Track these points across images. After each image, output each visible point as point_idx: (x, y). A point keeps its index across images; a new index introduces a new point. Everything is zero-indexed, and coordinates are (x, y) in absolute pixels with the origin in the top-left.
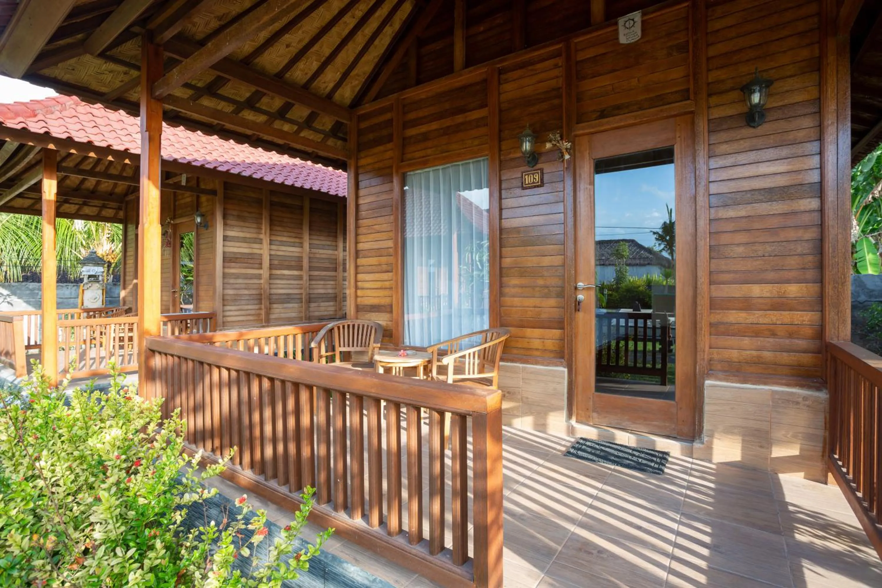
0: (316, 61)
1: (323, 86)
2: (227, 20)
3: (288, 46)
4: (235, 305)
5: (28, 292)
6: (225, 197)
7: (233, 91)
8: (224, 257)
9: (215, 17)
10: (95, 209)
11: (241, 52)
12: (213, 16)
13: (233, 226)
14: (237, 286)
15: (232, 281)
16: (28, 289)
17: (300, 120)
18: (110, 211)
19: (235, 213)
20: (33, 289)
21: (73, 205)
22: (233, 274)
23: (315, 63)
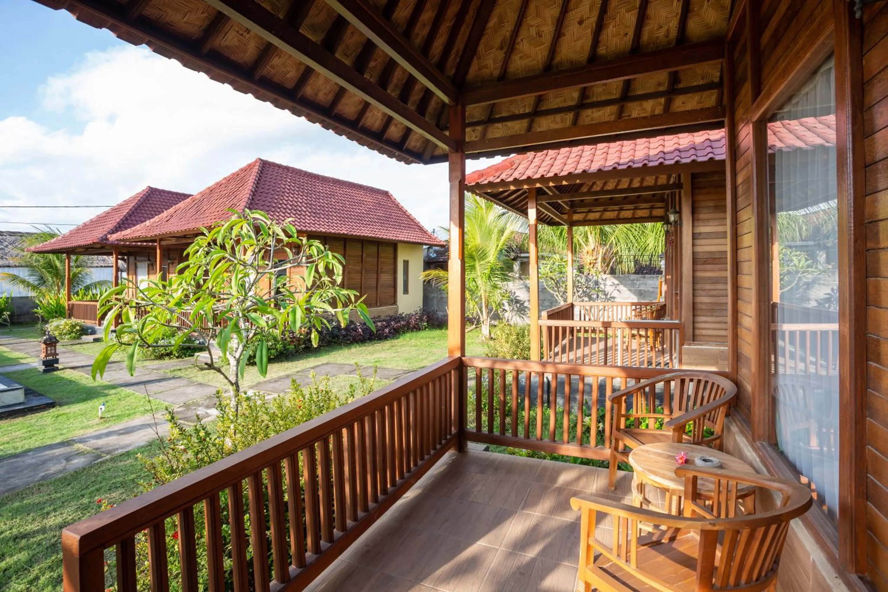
0: (628, 11)
1: (661, 33)
2: (508, 44)
3: (580, 23)
4: (712, 316)
5: (630, 282)
6: (693, 188)
7: (559, 100)
8: (693, 259)
9: (497, 49)
10: (646, 211)
11: (538, 61)
12: (494, 49)
13: (709, 220)
14: (714, 293)
15: (708, 287)
16: (630, 280)
17: (662, 89)
18: (659, 210)
19: (710, 204)
20: (633, 280)
21: (628, 211)
22: (710, 278)
23: (628, 15)
